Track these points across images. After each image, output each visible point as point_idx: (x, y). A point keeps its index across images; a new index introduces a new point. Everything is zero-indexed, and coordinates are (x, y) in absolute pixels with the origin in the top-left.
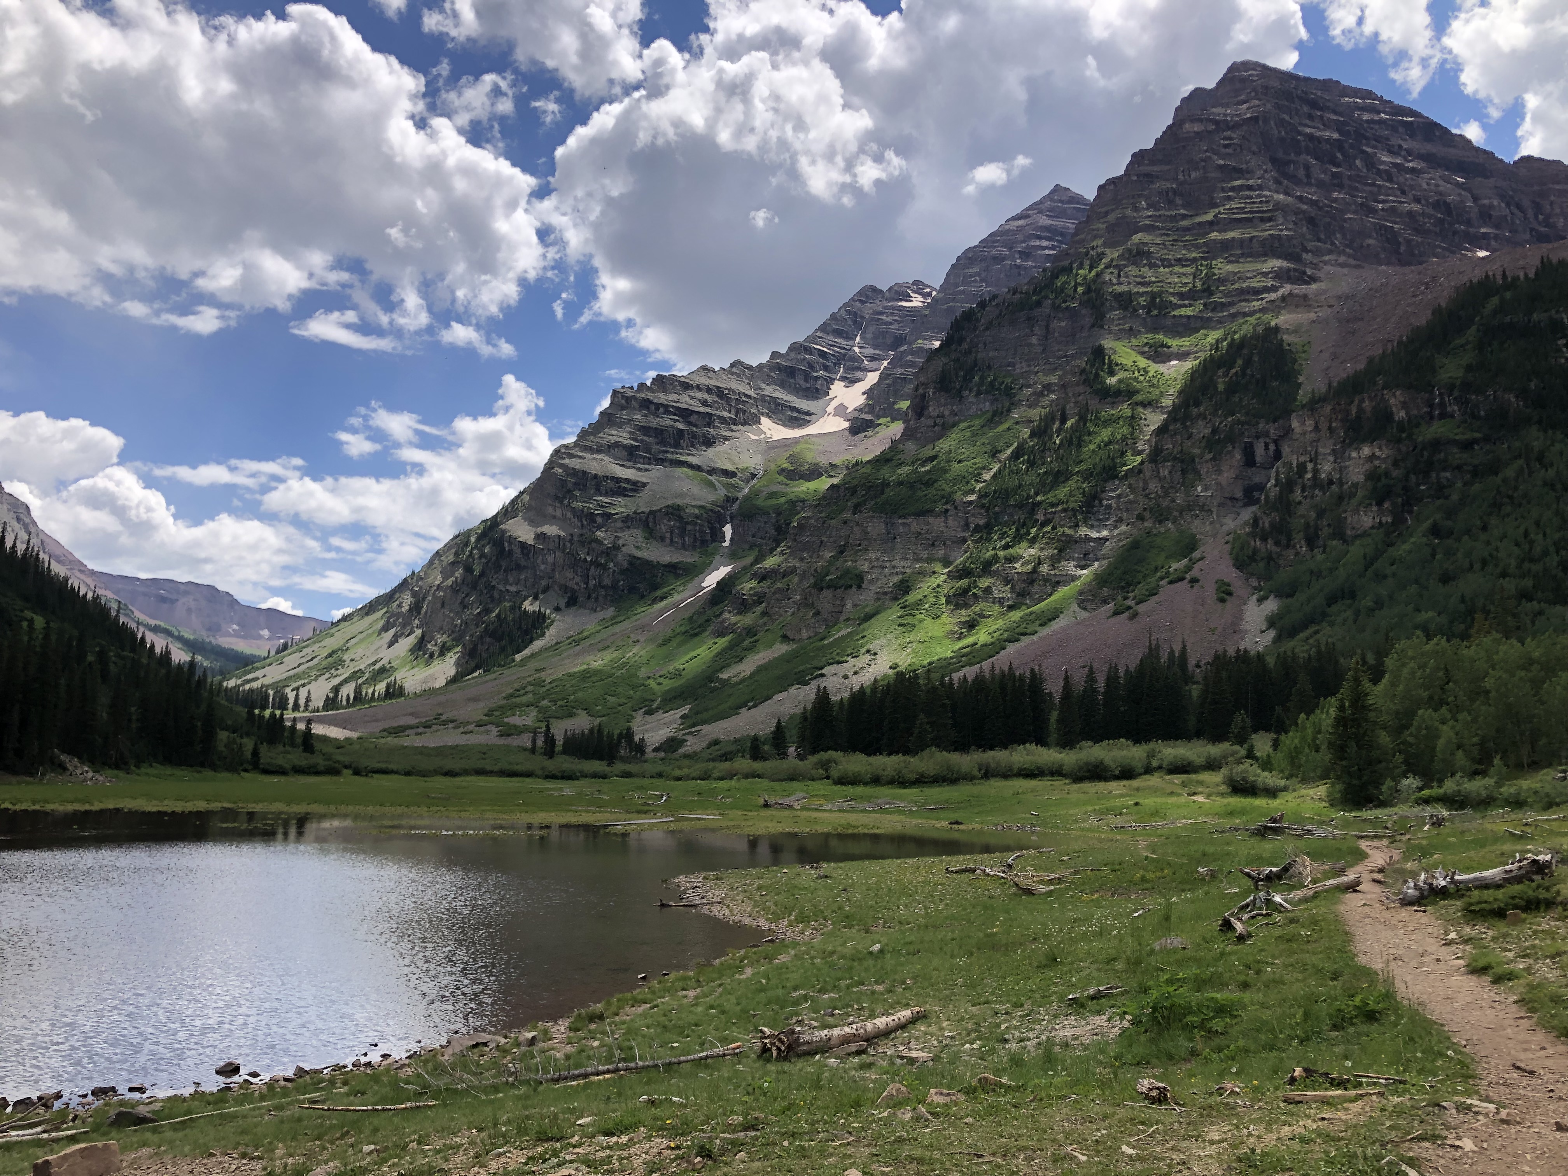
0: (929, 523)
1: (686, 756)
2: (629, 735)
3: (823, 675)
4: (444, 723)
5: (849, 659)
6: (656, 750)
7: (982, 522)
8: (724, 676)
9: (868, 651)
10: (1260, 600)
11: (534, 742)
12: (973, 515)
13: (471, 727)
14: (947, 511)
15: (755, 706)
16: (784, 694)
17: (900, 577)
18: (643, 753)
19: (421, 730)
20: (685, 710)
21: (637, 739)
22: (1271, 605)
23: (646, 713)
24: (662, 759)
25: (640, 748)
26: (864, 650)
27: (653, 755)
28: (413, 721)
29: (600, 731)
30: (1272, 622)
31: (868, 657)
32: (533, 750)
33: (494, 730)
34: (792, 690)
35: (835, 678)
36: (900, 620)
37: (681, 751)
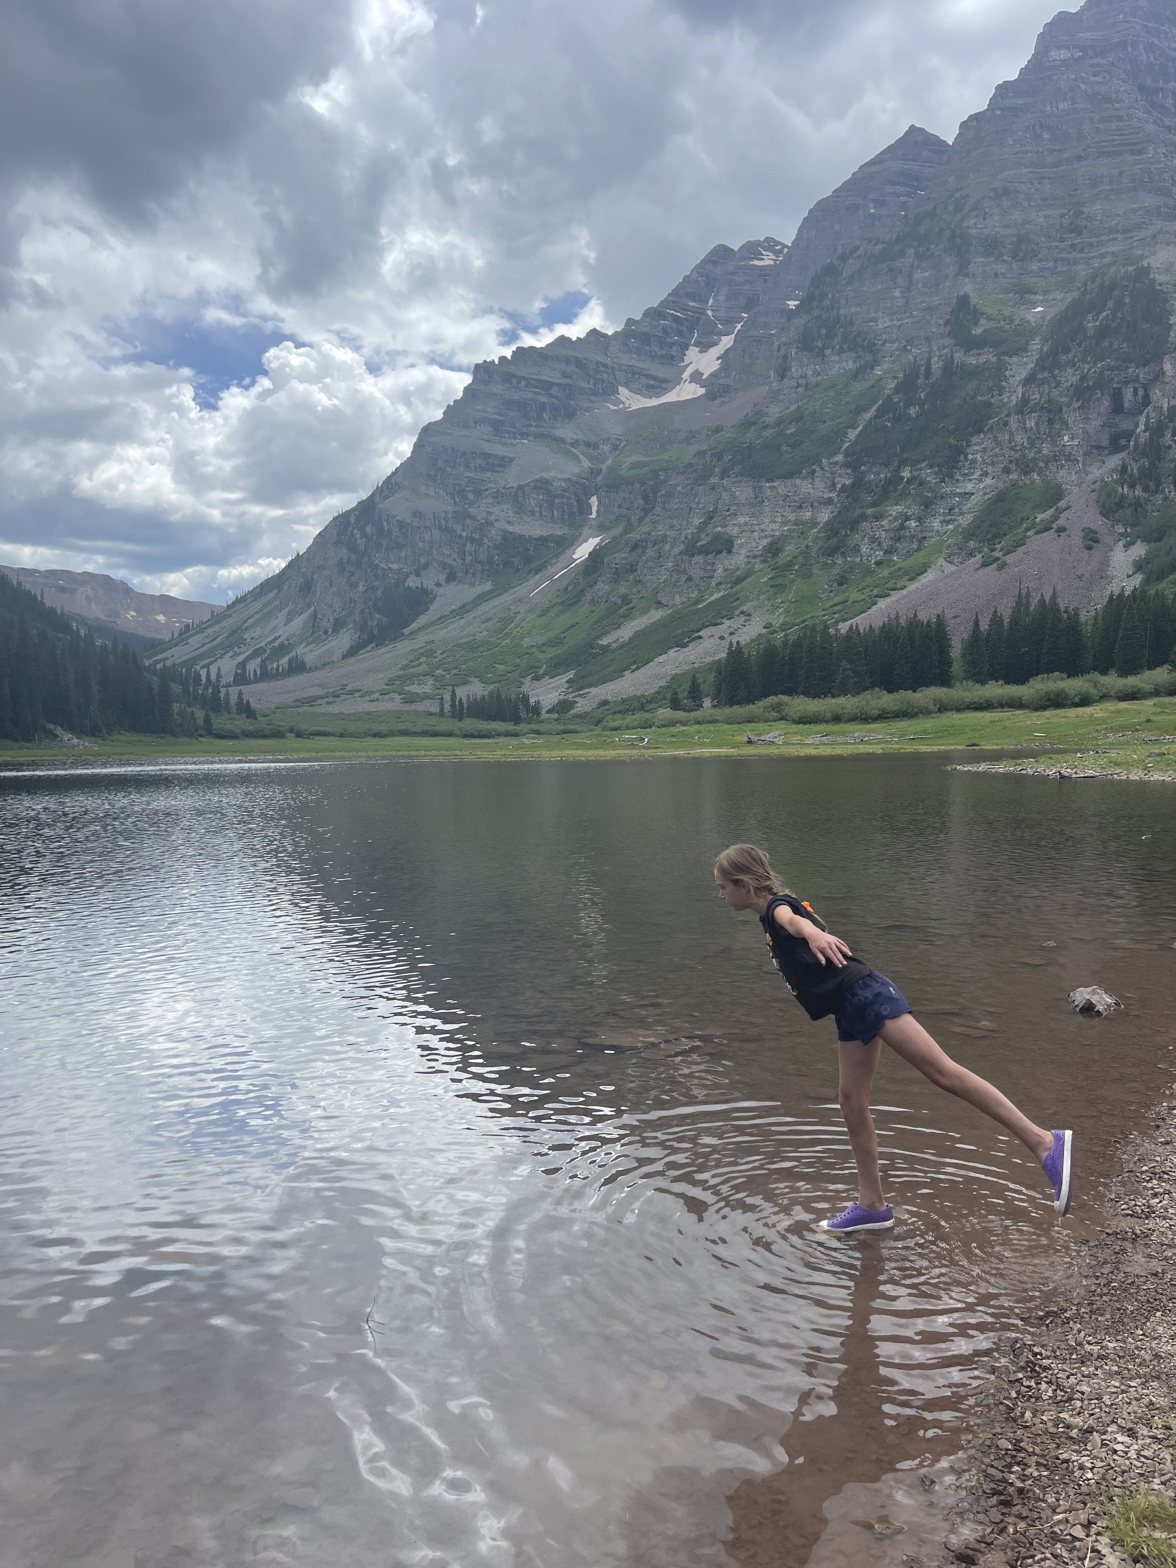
0: (796, 486)
1: (579, 716)
2: (525, 699)
3: (700, 637)
4: (351, 693)
5: (724, 620)
6: (550, 711)
7: (848, 482)
8: (604, 642)
9: (742, 613)
10: (1127, 546)
11: (442, 705)
12: (840, 476)
13: (376, 696)
14: (814, 471)
15: (637, 669)
16: (664, 657)
17: (770, 539)
18: (539, 714)
19: (331, 699)
20: (570, 675)
21: (532, 701)
22: (1139, 550)
23: (533, 679)
24: (556, 720)
25: (536, 710)
26: (737, 612)
27: (547, 716)
28: (321, 692)
29: (498, 696)
30: (1139, 566)
31: (743, 618)
32: (442, 714)
33: (398, 698)
34: (671, 652)
35: (711, 640)
36: (771, 582)
37: (574, 711)
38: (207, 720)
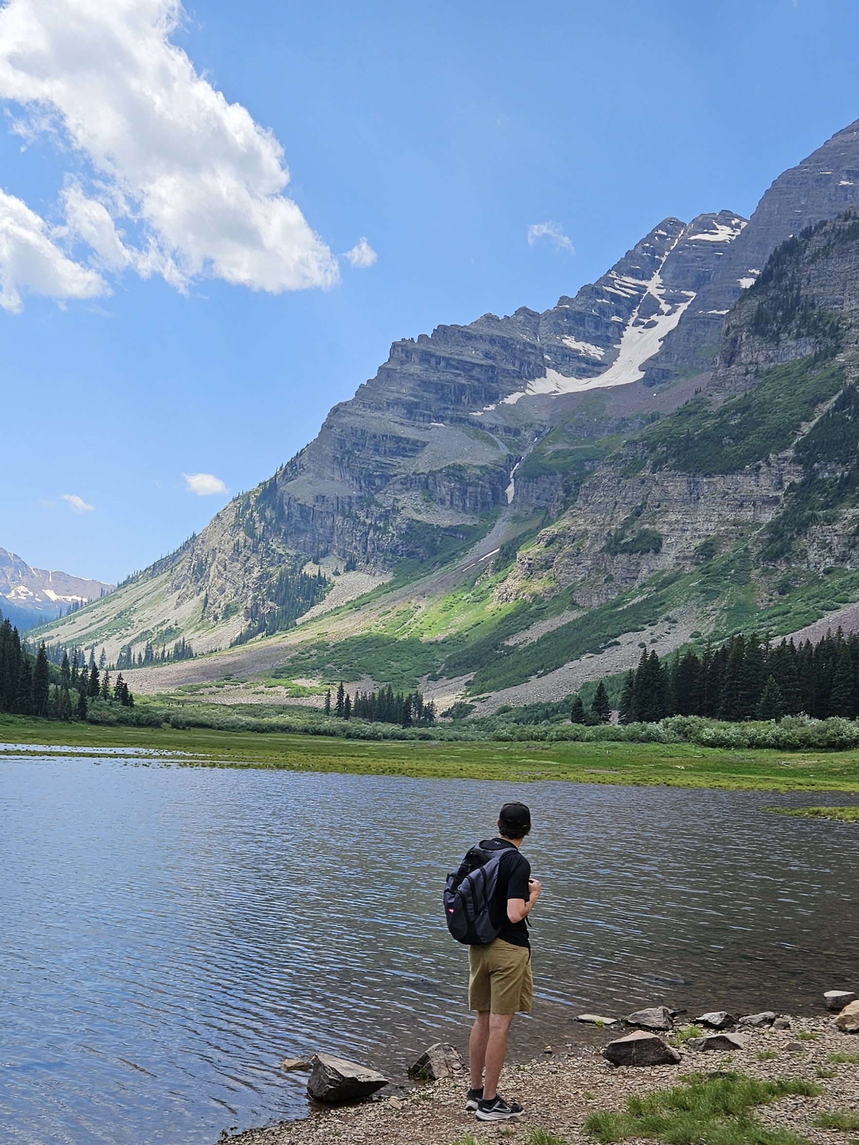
1: (474, 723)
2: (419, 700)
3: (617, 644)
5: (646, 626)
6: (444, 715)
8: (510, 642)
9: (667, 619)
11: (328, 702)
12: (789, 473)
14: (759, 467)
15: (545, 674)
16: (576, 662)
17: (703, 540)
18: (432, 717)
20: (471, 676)
21: (425, 703)
23: (430, 679)
24: (449, 725)
25: (428, 713)
26: (662, 618)
27: (442, 719)
29: (390, 694)
31: (667, 625)
32: (328, 711)
34: (584, 658)
35: (630, 647)
36: (702, 586)
37: (471, 717)
38: (82, 703)
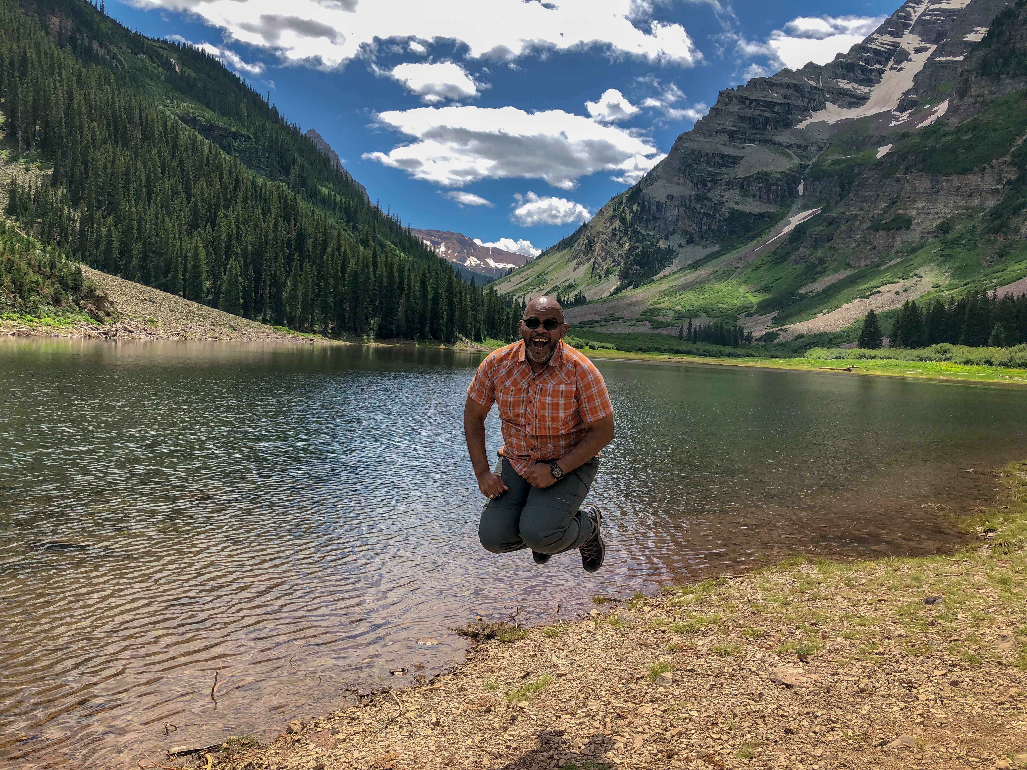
0: (968, 179)
1: (780, 345)
2: (741, 330)
3: (879, 292)
4: (617, 319)
5: (900, 280)
6: (758, 340)
7: (1013, 177)
8: (802, 291)
9: (916, 275)
11: (681, 331)
12: (1007, 172)
13: (633, 322)
14: (985, 169)
15: (828, 312)
16: (850, 305)
17: (942, 220)
18: (750, 342)
19: (603, 323)
20: (775, 314)
21: (746, 331)
23: (746, 316)
24: (762, 346)
25: (749, 338)
26: (911, 274)
27: (756, 343)
28: (597, 318)
29: (722, 327)
31: (915, 279)
32: (681, 337)
33: (648, 324)
34: (856, 302)
35: (889, 294)
36: (942, 252)
37: (776, 341)
